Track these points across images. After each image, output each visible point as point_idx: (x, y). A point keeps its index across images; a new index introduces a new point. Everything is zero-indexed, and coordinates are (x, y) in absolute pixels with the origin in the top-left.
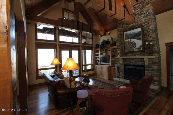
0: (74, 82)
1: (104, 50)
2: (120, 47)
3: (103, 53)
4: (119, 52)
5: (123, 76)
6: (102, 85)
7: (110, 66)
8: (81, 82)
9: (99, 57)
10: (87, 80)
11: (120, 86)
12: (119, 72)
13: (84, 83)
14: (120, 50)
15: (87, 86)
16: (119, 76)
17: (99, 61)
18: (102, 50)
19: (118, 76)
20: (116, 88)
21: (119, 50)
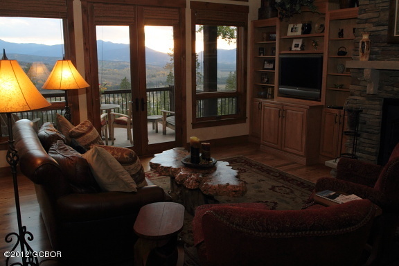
0: (132, 166)
1: (300, 26)
2: (371, 15)
3: (295, 42)
4: (365, 37)
5: (370, 153)
6: (273, 188)
7: (322, 103)
8: (176, 170)
9: (272, 61)
10: (203, 162)
11: (334, 197)
12: (357, 135)
13: (186, 177)
14: (374, 28)
15: (198, 190)
16: (355, 150)
17: (271, 80)
18: (291, 26)
19: (350, 152)
20: (317, 203)
21: (367, 25)
